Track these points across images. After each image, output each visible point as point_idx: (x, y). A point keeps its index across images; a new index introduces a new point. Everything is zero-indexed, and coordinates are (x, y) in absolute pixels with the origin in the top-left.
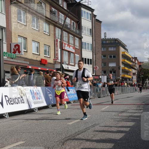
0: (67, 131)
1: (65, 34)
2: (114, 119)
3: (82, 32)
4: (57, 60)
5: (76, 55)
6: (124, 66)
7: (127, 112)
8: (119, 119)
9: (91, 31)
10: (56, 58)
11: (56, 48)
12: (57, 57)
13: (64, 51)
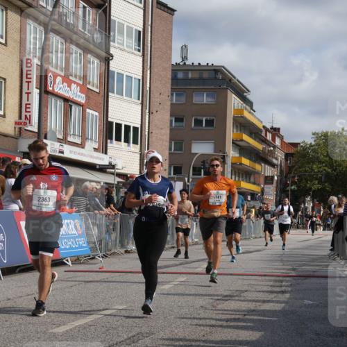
2: (200, 319)
3: (112, 38)
4: (25, 124)
5: (88, 110)
6: (237, 155)
7: (242, 299)
8: (217, 320)
9: (141, 37)
10: (23, 117)
11: (25, 85)
12: (28, 114)
13: (50, 96)
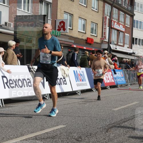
0: (112, 117)
1: (115, 10)
3: (135, 8)
4: (104, 39)
5: (126, 34)
10: (103, 37)
11: (104, 26)
12: (105, 36)
13: (112, 29)
